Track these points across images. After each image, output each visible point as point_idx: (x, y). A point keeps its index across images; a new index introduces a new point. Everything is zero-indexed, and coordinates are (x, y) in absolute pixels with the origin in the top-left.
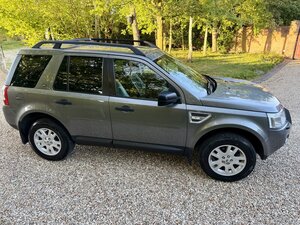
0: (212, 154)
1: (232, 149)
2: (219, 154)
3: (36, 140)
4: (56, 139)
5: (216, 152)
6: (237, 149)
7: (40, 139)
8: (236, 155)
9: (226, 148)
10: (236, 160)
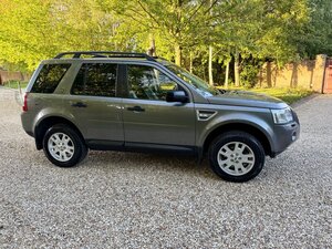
0: (220, 152)
1: (240, 146)
2: (228, 153)
3: (50, 146)
4: (70, 144)
5: (224, 150)
6: (244, 146)
7: (54, 144)
8: (244, 153)
9: (234, 145)
10: (245, 158)
